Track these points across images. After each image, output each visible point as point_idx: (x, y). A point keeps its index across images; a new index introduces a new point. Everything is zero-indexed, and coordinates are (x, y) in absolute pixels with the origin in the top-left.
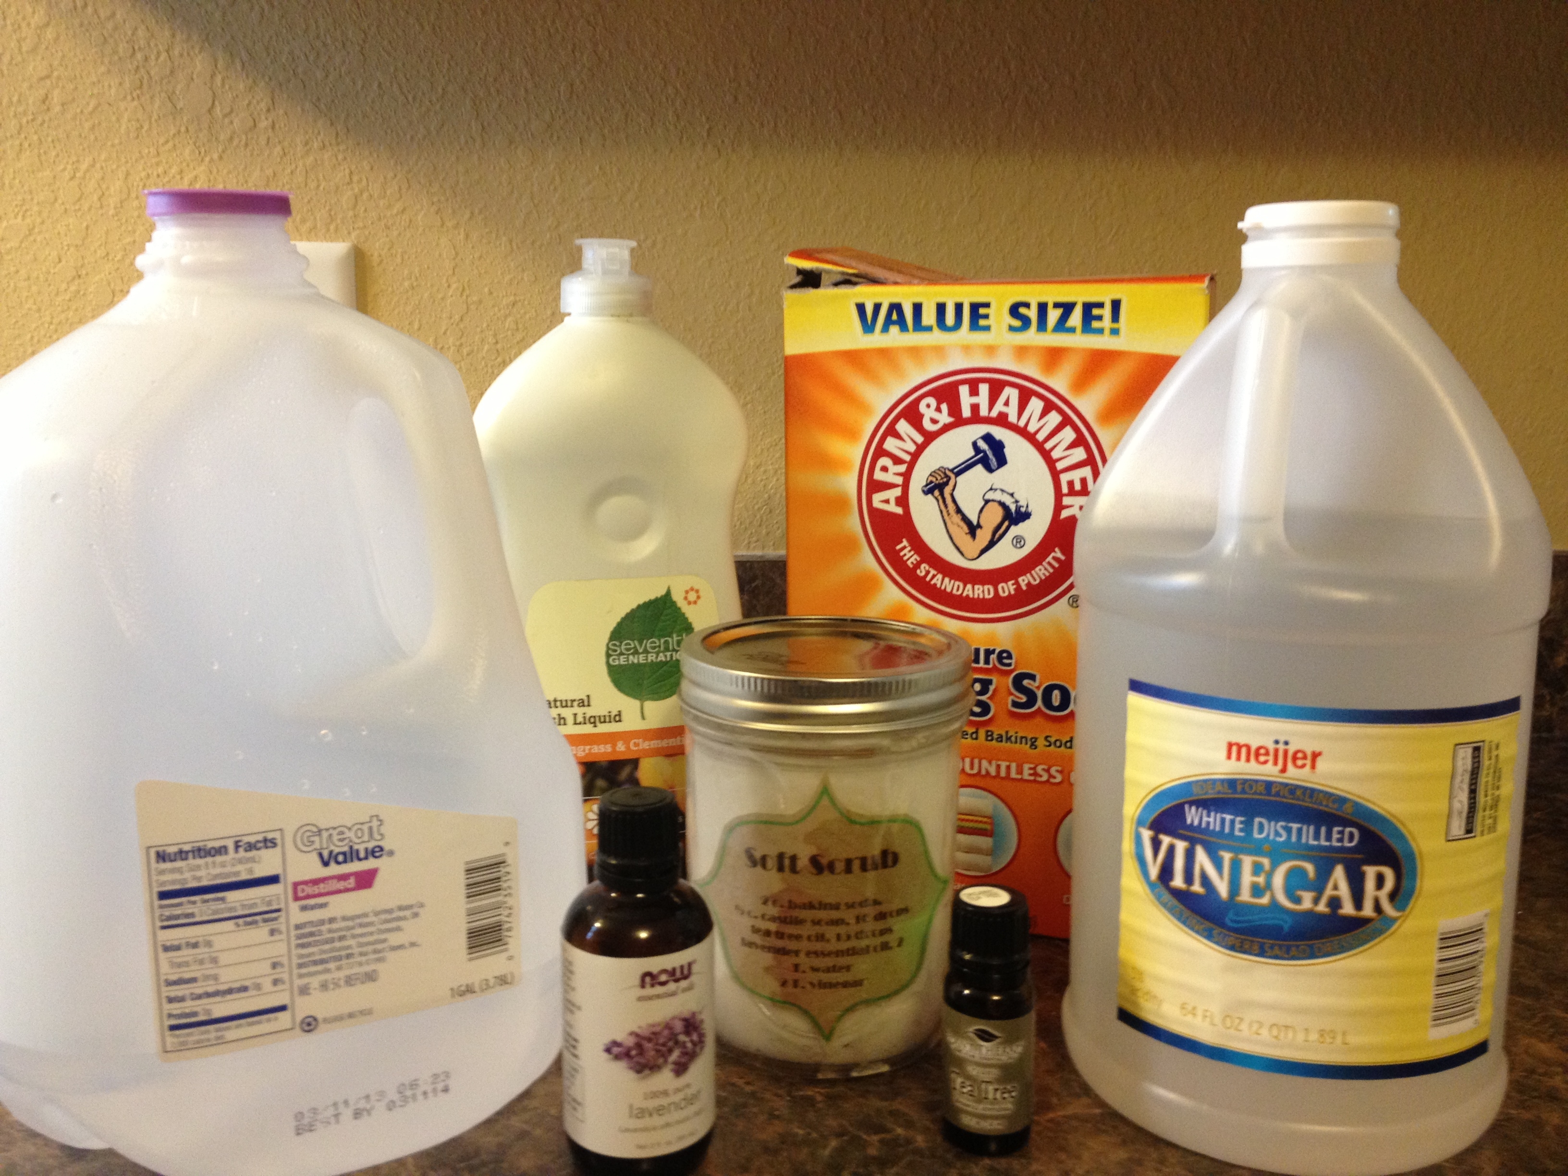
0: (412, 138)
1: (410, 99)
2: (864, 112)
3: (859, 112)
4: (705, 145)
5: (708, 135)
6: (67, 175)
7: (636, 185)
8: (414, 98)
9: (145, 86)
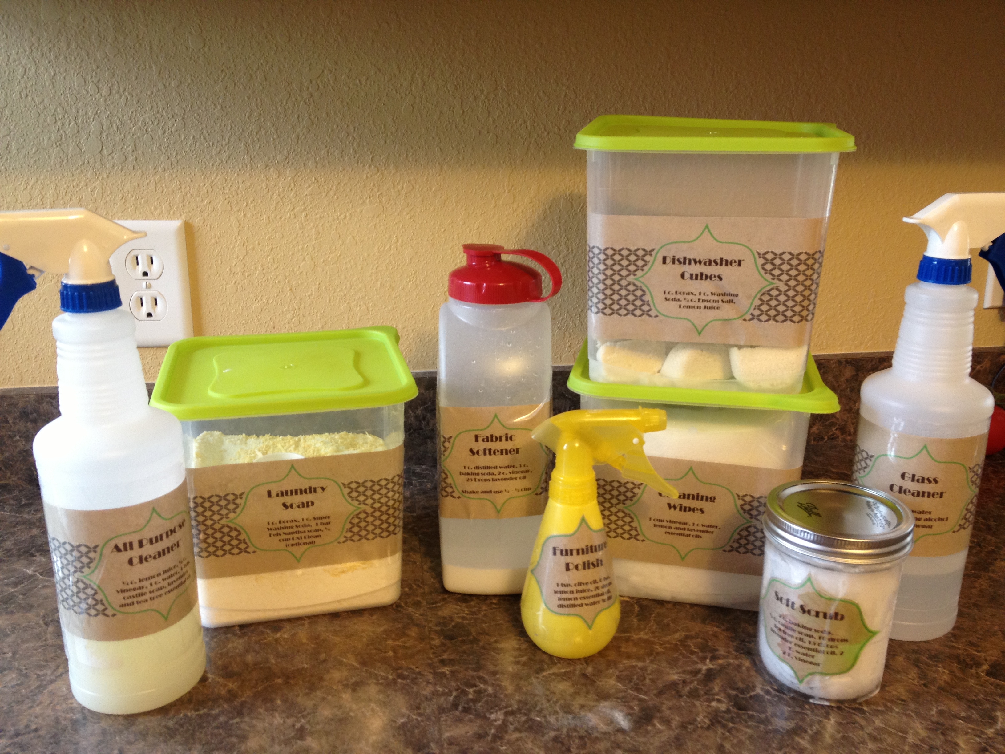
0: (213, 165)
1: (211, 144)
2: (453, 148)
3: (451, 148)
4: (370, 166)
5: (372, 160)
7: (334, 187)
8: (213, 144)
9: (63, 139)
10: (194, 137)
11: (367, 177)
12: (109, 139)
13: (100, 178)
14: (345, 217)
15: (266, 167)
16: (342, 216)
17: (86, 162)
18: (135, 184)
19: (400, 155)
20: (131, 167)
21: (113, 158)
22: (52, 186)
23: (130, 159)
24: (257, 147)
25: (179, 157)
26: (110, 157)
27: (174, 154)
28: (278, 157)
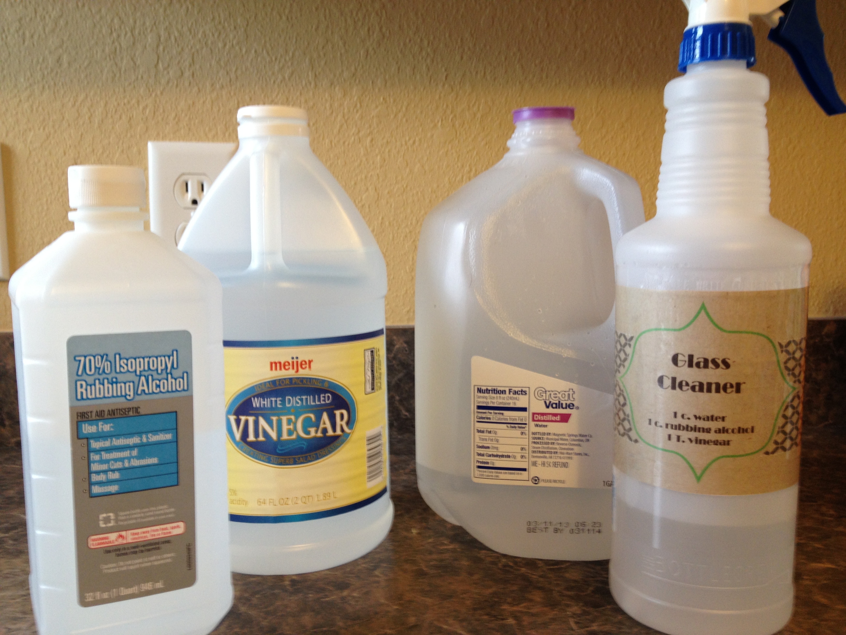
0: (274, 82)
1: (274, 59)
2: (536, 65)
4: (444, 85)
5: (446, 79)
6: (70, 104)
8: (276, 59)
9: (118, 51)
10: (256, 51)
11: (440, 98)
12: (166, 52)
13: (153, 95)
14: (414, 142)
15: (332, 84)
16: (411, 142)
17: (140, 77)
18: (190, 102)
19: (477, 73)
20: (187, 84)
21: (168, 73)
22: (102, 104)
23: (187, 74)
24: (323, 63)
25: (239, 72)
26: (165, 72)
27: (234, 69)
28: (346, 74)
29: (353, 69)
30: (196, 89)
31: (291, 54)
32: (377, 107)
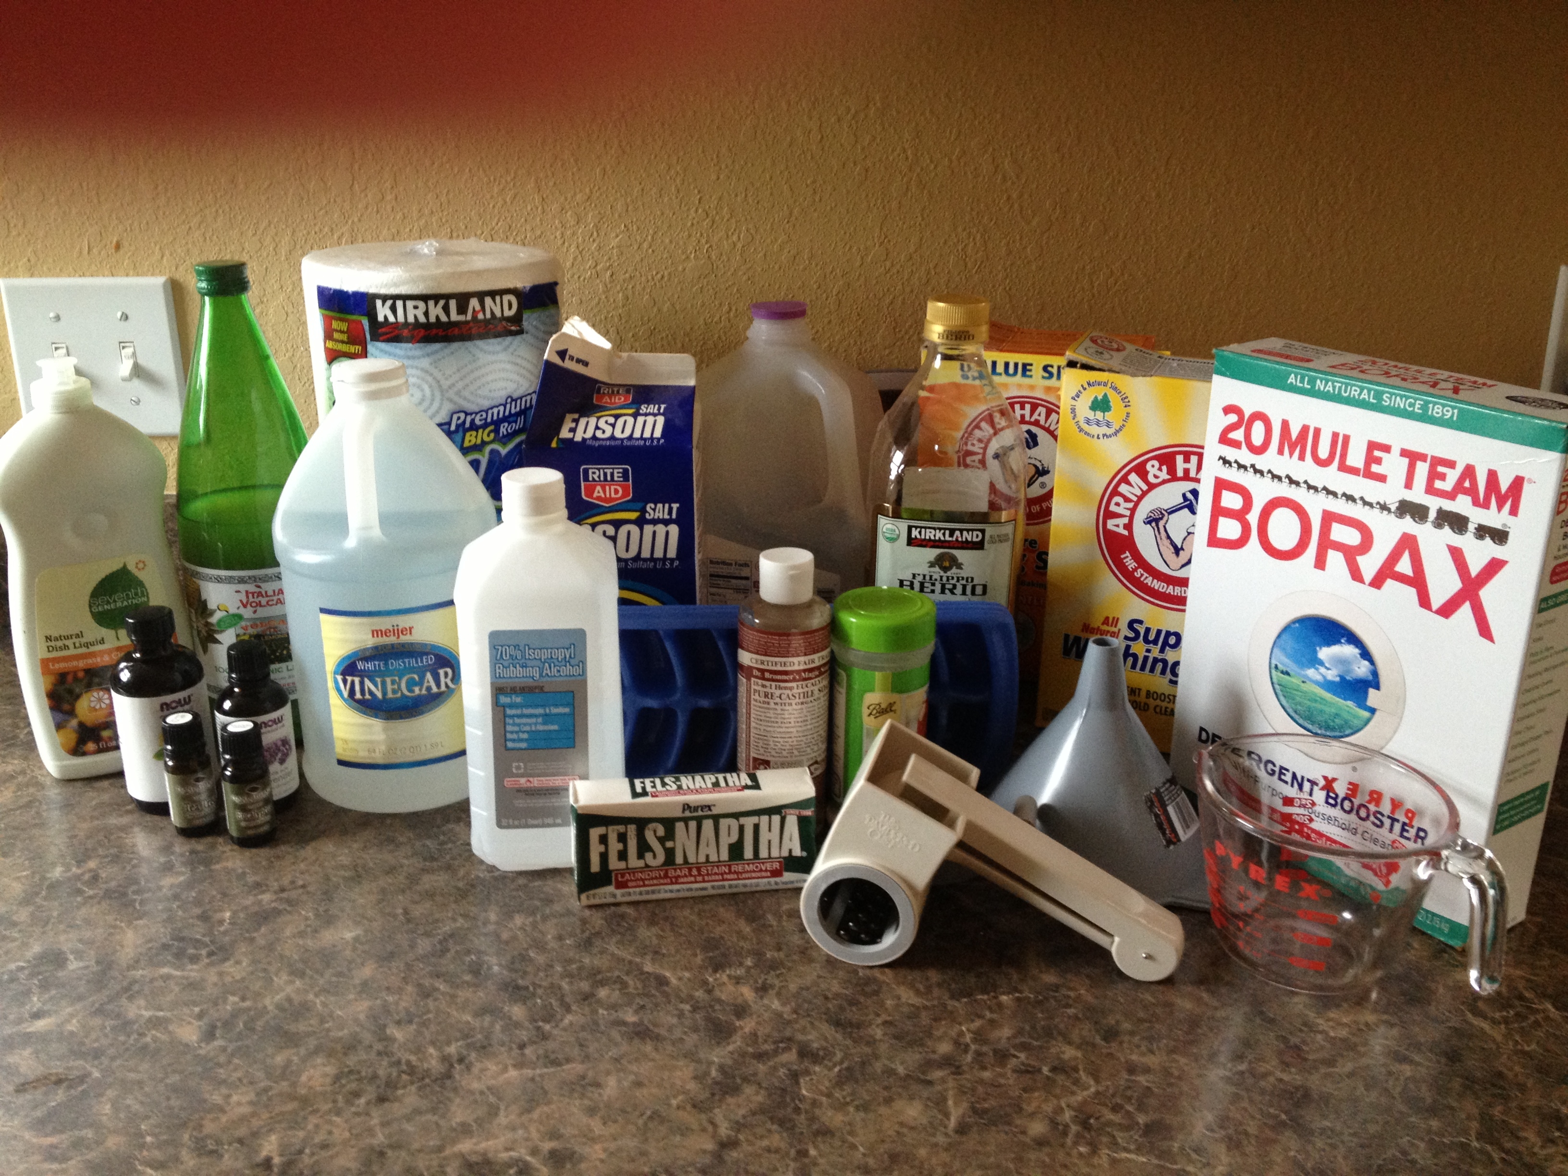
6: (250, 233)
29: (587, 190)
30: (399, 216)
31: (513, 175)
32: (617, 236)
